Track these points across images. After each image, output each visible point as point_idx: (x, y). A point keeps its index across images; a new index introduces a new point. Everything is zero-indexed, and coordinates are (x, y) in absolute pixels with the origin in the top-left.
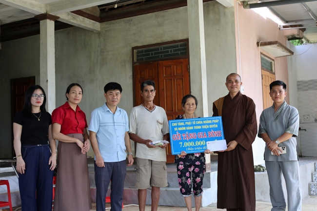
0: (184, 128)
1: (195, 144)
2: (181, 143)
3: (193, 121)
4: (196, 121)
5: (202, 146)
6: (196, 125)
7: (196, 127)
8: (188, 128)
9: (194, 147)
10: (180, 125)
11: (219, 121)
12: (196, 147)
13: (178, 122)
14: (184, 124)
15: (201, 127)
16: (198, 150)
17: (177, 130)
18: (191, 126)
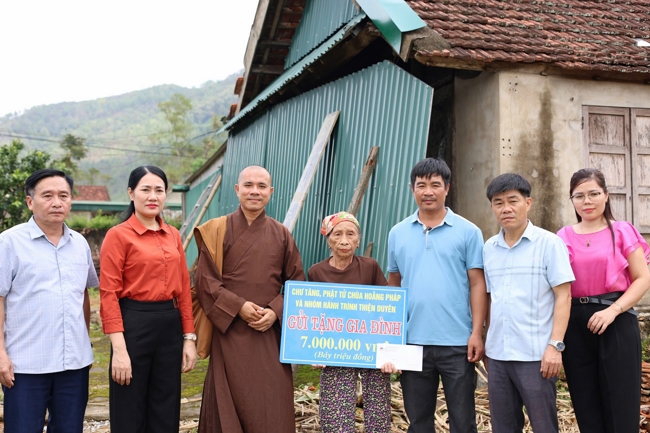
0: (318, 304)
1: (336, 344)
2: (306, 338)
3: (342, 290)
4: (348, 290)
5: (352, 352)
6: (346, 300)
7: (346, 306)
8: (328, 305)
9: (333, 351)
10: (310, 294)
11: (401, 300)
12: (339, 352)
13: (307, 288)
14: (318, 295)
15: (358, 307)
16: (341, 360)
17: (301, 305)
18: (334, 300)
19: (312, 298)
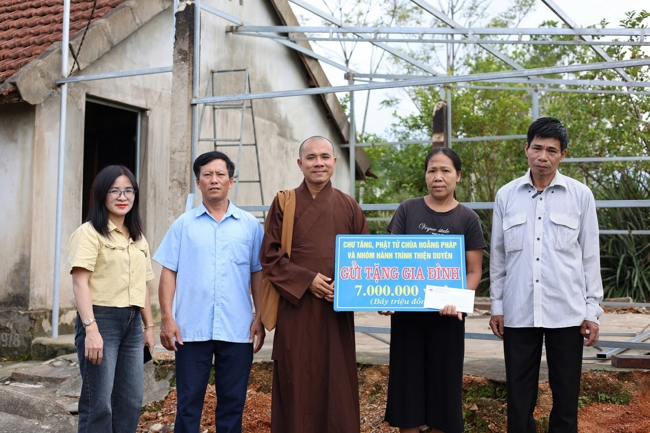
1: (393, 291)
2: (360, 287)
4: (401, 241)
5: (411, 298)
6: (400, 250)
7: (400, 256)
8: (381, 256)
9: (389, 298)
10: (362, 246)
11: (458, 246)
12: (396, 298)
14: (371, 246)
15: (413, 255)
16: (399, 305)
17: (353, 257)
18: (388, 250)
19: (364, 250)
